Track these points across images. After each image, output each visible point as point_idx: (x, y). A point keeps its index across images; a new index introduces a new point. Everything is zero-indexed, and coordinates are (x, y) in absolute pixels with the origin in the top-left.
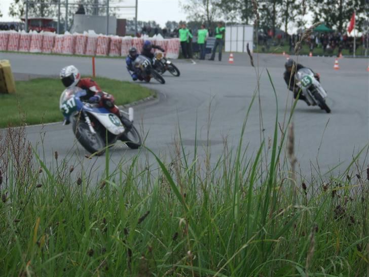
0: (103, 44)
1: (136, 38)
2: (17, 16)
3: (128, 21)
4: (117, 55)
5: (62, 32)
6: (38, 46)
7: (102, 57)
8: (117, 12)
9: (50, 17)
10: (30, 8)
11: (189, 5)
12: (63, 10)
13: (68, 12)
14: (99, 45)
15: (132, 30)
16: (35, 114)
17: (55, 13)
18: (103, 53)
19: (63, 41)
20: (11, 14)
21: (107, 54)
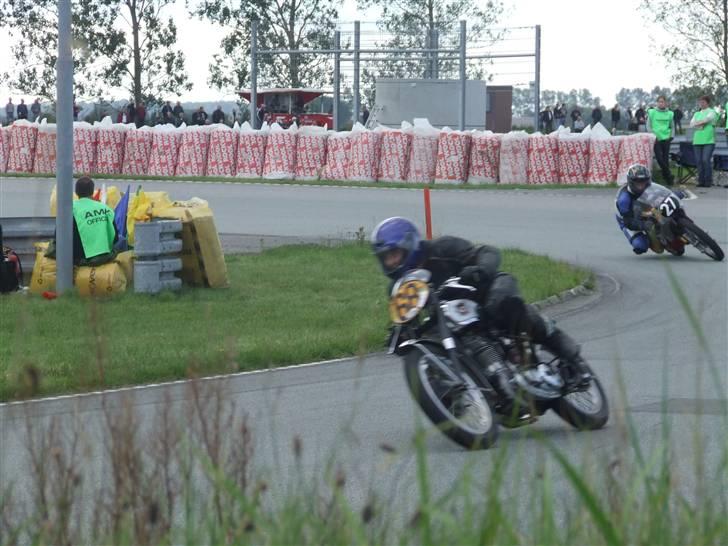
0: (453, 153)
1: (538, 135)
2: (231, 88)
3: (518, 91)
4: (490, 181)
5: (346, 126)
6: (285, 161)
7: (450, 187)
9: (313, 87)
10: (262, 67)
11: (677, 45)
12: (347, 68)
14: (443, 155)
15: (528, 113)
16: (279, 340)
17: (327, 77)
18: (454, 178)
19: (349, 147)
20: (213, 81)
21: (462, 179)
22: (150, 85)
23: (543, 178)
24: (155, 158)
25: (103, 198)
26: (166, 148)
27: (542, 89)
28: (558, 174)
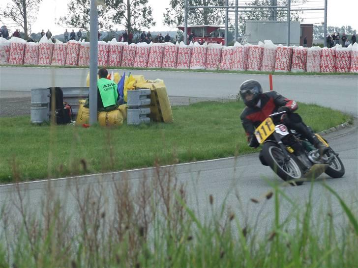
0: (284, 57)
1: (326, 48)
2: (174, 24)
3: (316, 27)
4: (302, 71)
5: (231, 44)
6: (201, 61)
7: (282, 74)
8: (300, 15)
9: (215, 25)
10: (190, 14)
12: (232, 15)
13: (239, 17)
14: (279, 58)
15: (321, 37)
16: (197, 148)
17: (222, 20)
18: (284, 69)
19: (232, 54)
20: (166, 22)
21: (288, 70)
22: (135, 23)
23: (328, 70)
24: (138, 59)
25: (112, 78)
26: (143, 54)
27: (328, 26)
28: (335, 67)
